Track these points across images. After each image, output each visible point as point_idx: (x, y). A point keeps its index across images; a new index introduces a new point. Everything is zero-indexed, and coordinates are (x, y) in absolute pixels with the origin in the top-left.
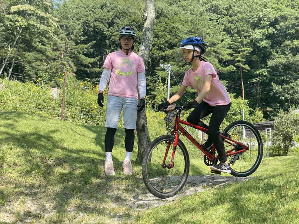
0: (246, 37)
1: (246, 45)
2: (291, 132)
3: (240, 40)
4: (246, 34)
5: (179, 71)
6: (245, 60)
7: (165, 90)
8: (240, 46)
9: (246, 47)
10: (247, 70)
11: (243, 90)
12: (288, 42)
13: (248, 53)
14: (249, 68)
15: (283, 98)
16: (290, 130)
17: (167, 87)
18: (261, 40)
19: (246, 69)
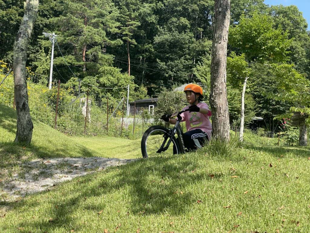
0: (134, 10)
1: (134, 19)
2: (173, 110)
3: (128, 13)
4: (134, 7)
5: (64, 41)
6: (132, 34)
7: (49, 61)
8: (128, 19)
9: (134, 21)
10: (134, 45)
11: (129, 65)
12: (174, 19)
13: (136, 27)
14: (136, 43)
15: (167, 75)
16: (172, 108)
17: (50, 58)
18: (150, 15)
19: (133, 43)
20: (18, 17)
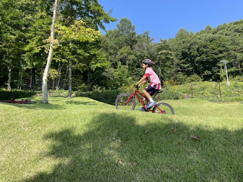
7: (225, 72)
17: (225, 70)
20: (206, 58)
